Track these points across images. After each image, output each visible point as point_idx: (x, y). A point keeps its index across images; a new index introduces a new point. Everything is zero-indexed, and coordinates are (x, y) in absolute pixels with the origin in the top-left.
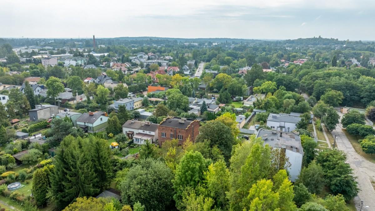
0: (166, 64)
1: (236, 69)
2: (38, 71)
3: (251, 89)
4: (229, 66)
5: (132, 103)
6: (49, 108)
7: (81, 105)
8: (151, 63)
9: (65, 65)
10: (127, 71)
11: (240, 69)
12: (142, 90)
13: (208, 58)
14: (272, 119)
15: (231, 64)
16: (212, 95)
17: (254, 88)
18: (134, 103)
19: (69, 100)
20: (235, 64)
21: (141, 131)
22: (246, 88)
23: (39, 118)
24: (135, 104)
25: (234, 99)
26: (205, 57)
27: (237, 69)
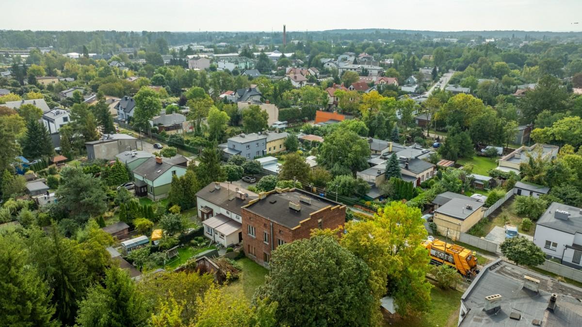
0: (376, 72)
1: (512, 86)
2: (162, 77)
3: (528, 130)
4: (501, 79)
5: (260, 143)
6: (116, 142)
7: (175, 139)
8: (351, 69)
9: (218, 69)
10: (305, 83)
11: (519, 86)
12: (306, 118)
13: (463, 64)
14: (553, 220)
15: (506, 75)
16: (437, 137)
17: (534, 131)
18: (267, 143)
19: (168, 129)
20: (514, 76)
21: (223, 211)
22: (516, 128)
23: (96, 157)
24: (268, 146)
25: (483, 150)
26: (458, 62)
27: (515, 87)
